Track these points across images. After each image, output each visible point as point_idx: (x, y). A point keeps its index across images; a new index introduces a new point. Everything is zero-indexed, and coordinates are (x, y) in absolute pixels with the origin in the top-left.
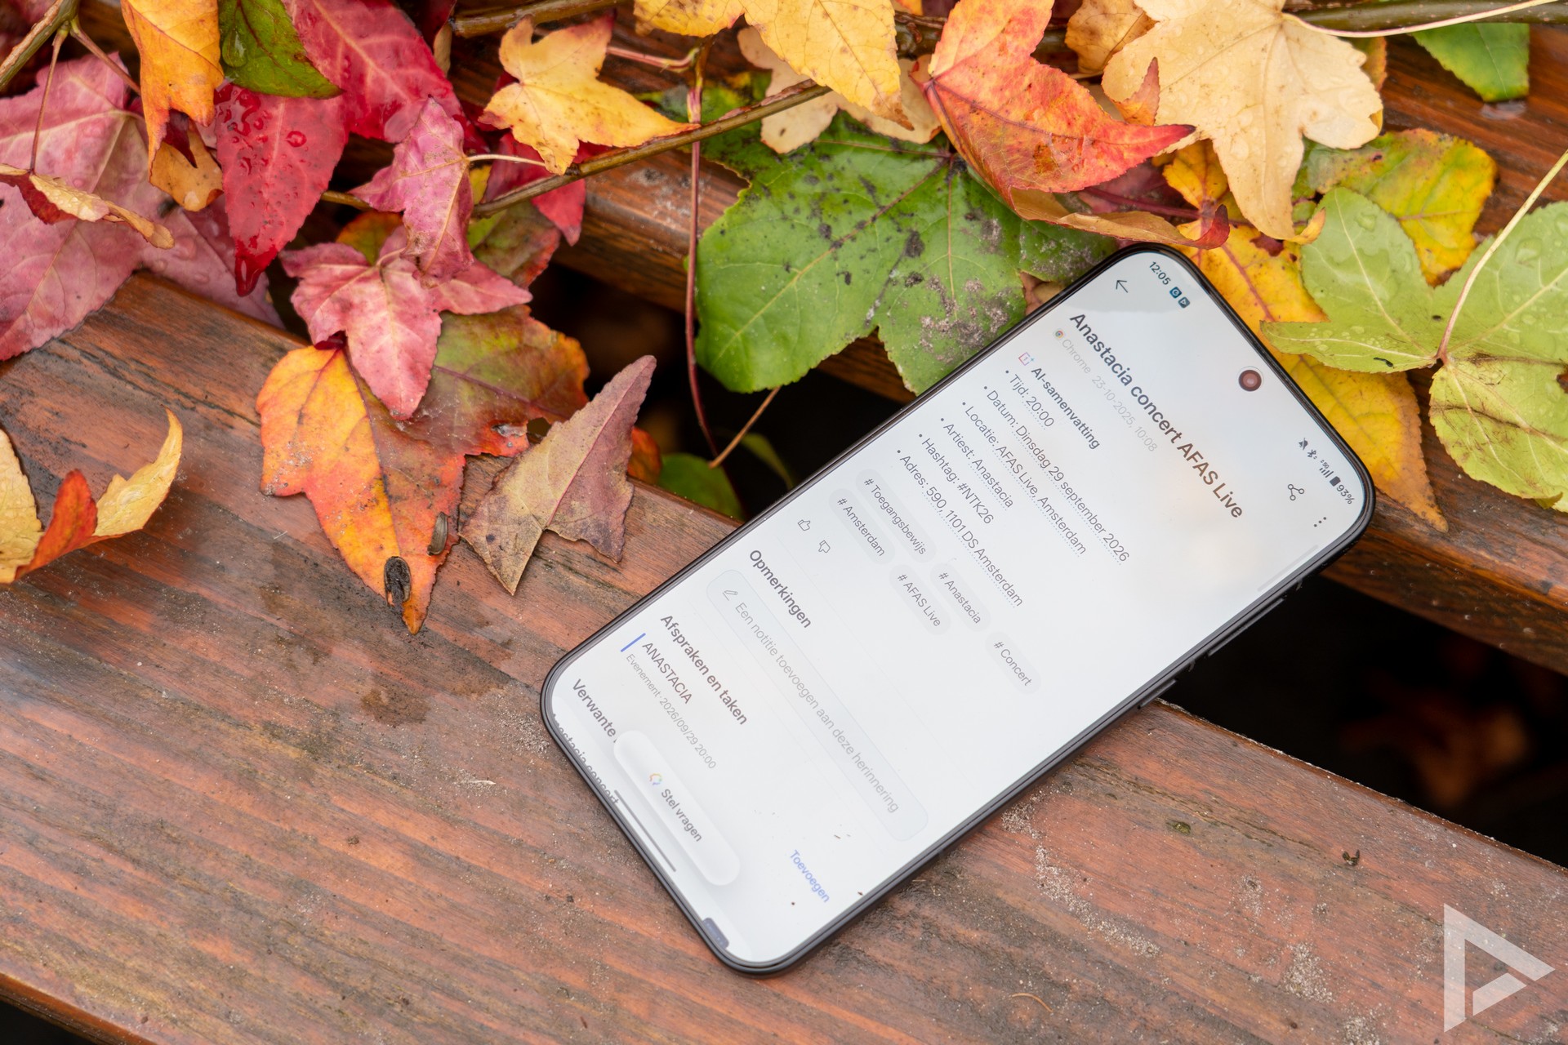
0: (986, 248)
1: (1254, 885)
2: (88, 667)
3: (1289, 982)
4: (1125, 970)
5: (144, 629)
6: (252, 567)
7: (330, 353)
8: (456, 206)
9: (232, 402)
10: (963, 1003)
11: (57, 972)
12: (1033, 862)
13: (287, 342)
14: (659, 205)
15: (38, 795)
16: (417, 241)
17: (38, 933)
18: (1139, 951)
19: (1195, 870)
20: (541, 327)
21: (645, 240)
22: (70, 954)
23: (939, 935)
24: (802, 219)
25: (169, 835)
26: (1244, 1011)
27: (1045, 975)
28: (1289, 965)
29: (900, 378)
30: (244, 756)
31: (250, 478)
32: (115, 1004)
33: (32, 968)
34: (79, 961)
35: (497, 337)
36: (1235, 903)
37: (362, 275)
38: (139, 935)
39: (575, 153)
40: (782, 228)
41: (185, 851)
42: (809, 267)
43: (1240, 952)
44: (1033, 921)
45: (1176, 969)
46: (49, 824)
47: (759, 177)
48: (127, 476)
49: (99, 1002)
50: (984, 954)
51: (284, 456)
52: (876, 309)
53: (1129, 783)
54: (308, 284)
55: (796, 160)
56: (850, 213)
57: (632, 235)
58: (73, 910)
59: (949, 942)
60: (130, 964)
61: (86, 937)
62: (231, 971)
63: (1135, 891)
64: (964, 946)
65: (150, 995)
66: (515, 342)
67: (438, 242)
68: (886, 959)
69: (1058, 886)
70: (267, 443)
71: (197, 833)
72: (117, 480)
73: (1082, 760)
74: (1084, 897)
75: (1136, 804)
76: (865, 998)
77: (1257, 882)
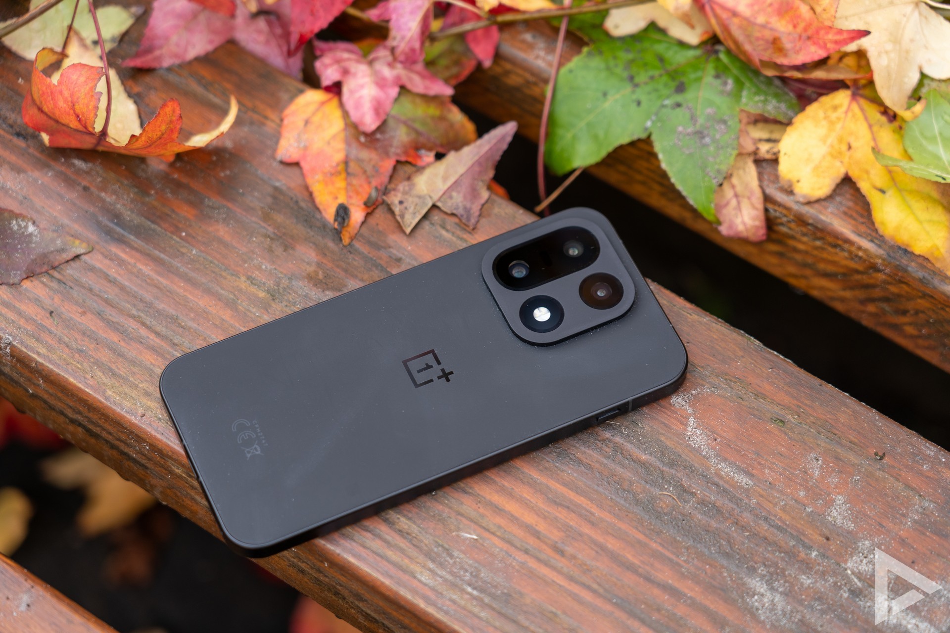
0: (722, 93)
1: (817, 460)
3: (829, 515)
4: (730, 491)
6: (261, 196)
7: (330, 94)
9: (268, 113)
10: (629, 492)
11: (98, 382)
12: (685, 425)
14: (536, 52)
15: (110, 290)
17: (92, 360)
18: (741, 483)
19: (783, 446)
20: (455, 109)
22: (108, 374)
23: (622, 454)
24: (618, 70)
25: (179, 324)
26: (799, 526)
27: (682, 485)
28: (830, 503)
29: (659, 161)
30: (233, 291)
31: (268, 151)
32: (127, 404)
33: (84, 378)
34: (112, 379)
35: (428, 108)
36: (804, 467)
37: (359, 61)
38: (150, 371)
40: (603, 75)
41: (187, 334)
42: (617, 96)
43: (802, 494)
44: (680, 456)
45: (762, 496)
46: (112, 306)
47: (598, 45)
49: (119, 402)
50: (647, 468)
51: (292, 141)
52: (652, 121)
53: (753, 393)
54: (326, 58)
55: (622, 41)
56: (647, 71)
58: (115, 352)
59: (627, 458)
60: (141, 386)
61: (119, 367)
63: (744, 450)
64: (636, 462)
65: (149, 403)
66: (438, 113)
67: (406, 40)
68: (587, 461)
69: (698, 440)
71: (196, 326)
73: (727, 377)
74: (713, 448)
75: (754, 405)
76: (570, 479)
77: (820, 458)
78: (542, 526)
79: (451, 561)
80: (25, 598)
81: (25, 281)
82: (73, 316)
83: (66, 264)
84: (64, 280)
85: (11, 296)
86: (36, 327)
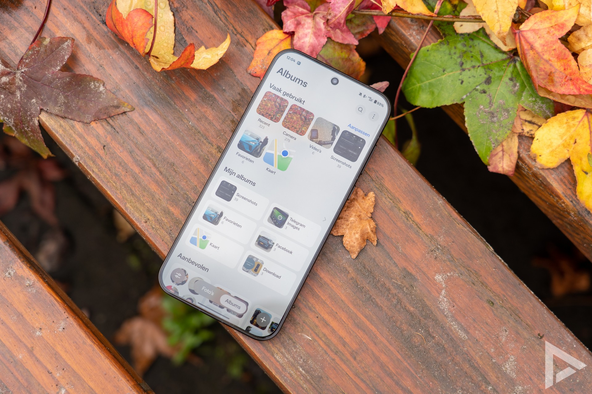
0: (511, 92)
1: (506, 331)
2: (170, 104)
3: (504, 366)
4: (454, 340)
5: (193, 100)
6: (234, 94)
7: (287, 36)
8: (348, 9)
9: (249, 38)
10: (399, 328)
11: (123, 197)
12: (440, 294)
13: (274, 26)
14: (411, 31)
15: (139, 138)
16: (330, 14)
17: (122, 182)
18: (461, 336)
19: (489, 318)
20: (357, 55)
21: (401, 40)
22: (129, 193)
23: (401, 304)
24: (455, 57)
25: (174, 169)
26: (486, 369)
27: (429, 331)
28: (506, 360)
29: (465, 122)
30: (208, 154)
31: (245, 65)
32: (137, 215)
33: (116, 193)
34: (131, 197)
35: (342, 52)
36: (498, 334)
37: (307, 15)
38: (153, 197)
39: (393, 8)
40: (447, 57)
41: (177, 176)
42: (451, 73)
43: (492, 350)
44: (432, 313)
45: (470, 347)
46: (139, 149)
47: (447, 37)
48: (206, 48)
49: (133, 212)
50: (412, 316)
51: (259, 63)
52: (467, 96)
53: (481, 282)
54: (289, 11)
55: (462, 36)
56: (472, 61)
57: (398, 37)
58: (135, 179)
59: (403, 307)
60: (146, 204)
61: (136, 190)
62: (177, 220)
63: (468, 317)
64: (407, 311)
65: (149, 217)
66: (347, 56)
67: (337, 17)
68: (381, 305)
69: (444, 305)
70: (255, 56)
71: (183, 172)
72: (203, 48)
73: (469, 269)
74: (451, 312)
75: (480, 290)
76: (369, 314)
77: (508, 331)
78: (347, 340)
79: (295, 350)
80: (63, 324)
81: (93, 122)
82: (116, 151)
83: (117, 116)
84: (115, 127)
85: (83, 130)
86: (94, 154)
